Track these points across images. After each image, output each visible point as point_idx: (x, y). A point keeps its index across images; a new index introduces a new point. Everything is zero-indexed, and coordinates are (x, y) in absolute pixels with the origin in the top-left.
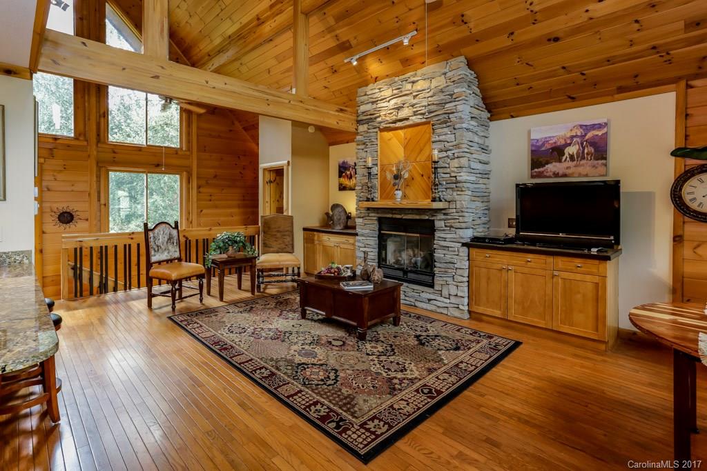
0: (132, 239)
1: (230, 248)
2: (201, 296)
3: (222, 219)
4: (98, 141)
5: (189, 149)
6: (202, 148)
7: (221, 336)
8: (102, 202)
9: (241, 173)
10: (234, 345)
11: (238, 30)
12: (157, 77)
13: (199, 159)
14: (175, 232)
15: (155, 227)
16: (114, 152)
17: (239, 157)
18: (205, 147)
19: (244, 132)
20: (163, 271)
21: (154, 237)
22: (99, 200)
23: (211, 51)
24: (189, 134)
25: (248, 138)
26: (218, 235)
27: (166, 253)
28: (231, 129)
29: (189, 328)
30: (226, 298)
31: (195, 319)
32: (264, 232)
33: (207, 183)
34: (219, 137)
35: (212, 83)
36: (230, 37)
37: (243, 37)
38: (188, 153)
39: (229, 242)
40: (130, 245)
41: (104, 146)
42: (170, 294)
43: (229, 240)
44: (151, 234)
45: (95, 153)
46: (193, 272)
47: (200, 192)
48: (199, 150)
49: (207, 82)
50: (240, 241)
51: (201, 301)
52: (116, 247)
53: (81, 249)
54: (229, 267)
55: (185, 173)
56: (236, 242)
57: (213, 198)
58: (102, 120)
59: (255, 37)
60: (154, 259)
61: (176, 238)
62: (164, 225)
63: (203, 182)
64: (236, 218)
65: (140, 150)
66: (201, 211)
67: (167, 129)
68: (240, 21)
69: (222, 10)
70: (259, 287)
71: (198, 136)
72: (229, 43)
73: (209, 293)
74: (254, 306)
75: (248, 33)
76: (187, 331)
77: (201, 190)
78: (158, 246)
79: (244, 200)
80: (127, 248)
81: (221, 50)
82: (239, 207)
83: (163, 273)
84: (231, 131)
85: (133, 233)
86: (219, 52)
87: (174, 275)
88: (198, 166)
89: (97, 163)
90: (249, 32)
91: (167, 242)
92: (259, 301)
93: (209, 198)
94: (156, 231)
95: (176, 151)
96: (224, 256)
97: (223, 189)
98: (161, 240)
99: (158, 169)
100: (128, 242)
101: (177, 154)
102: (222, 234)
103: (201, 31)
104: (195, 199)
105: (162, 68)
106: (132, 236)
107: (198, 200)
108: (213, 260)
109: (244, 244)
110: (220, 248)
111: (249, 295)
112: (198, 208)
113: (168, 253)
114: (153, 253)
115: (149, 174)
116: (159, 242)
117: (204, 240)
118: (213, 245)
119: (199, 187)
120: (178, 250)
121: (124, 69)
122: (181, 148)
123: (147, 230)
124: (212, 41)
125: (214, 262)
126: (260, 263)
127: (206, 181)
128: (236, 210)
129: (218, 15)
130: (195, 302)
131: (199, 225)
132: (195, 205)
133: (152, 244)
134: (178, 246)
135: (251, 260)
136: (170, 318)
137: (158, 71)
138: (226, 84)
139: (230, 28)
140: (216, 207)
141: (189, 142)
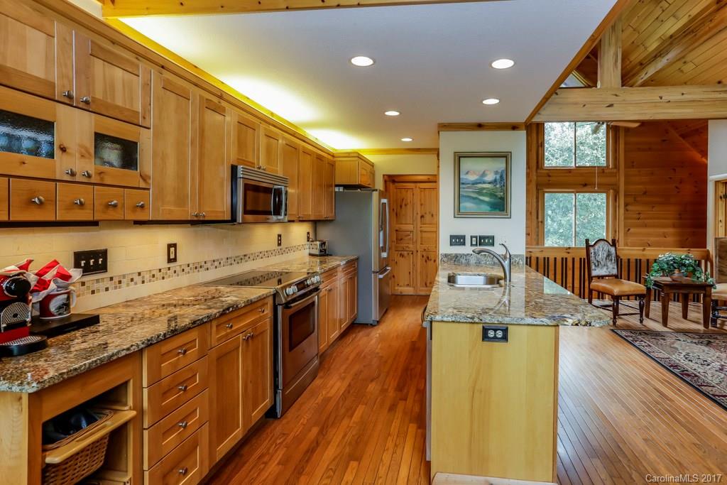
0: (569, 253)
1: (676, 271)
2: (641, 316)
3: (652, 239)
4: (537, 167)
5: (616, 166)
6: (630, 164)
7: (678, 361)
8: (540, 220)
9: (677, 187)
10: (698, 374)
11: (685, 25)
12: (611, 106)
13: (626, 176)
14: (613, 250)
15: (595, 244)
16: (549, 176)
17: (674, 170)
18: (633, 162)
19: (681, 139)
20: (604, 285)
21: (595, 253)
22: (537, 218)
23: (645, 58)
24: (616, 151)
25: (688, 145)
26: (660, 256)
27: (605, 269)
28: (664, 138)
29: (637, 344)
30: (669, 324)
31: (640, 337)
32: (720, 257)
33: (635, 200)
34: (650, 149)
35: (665, 98)
36: (671, 36)
37: (692, 31)
38: (615, 170)
39: (675, 265)
40: (566, 259)
41: (542, 171)
42: (611, 309)
43: (674, 262)
44: (592, 250)
45: (535, 178)
46: (634, 291)
47: (627, 210)
48: (626, 167)
49: (661, 98)
50: (690, 265)
51: (641, 322)
52: (555, 259)
53: (530, 258)
54: (675, 291)
55: (611, 191)
56: (684, 265)
57: (642, 216)
58: (540, 148)
59: (711, 25)
60: (594, 273)
61: (614, 255)
62: (603, 242)
63: (630, 200)
64: (670, 239)
65: (570, 172)
66: (629, 230)
67: (582, 148)
68: (689, 14)
69: (663, 11)
70: (714, 321)
71: (625, 151)
72: (671, 44)
73: (647, 316)
74: (712, 341)
75: (701, 24)
76: (634, 346)
77: (629, 208)
78: (598, 262)
79: (681, 218)
80: (564, 261)
81: (658, 54)
82: (674, 226)
83: (604, 288)
84: (664, 141)
85: (569, 248)
86: (655, 57)
87: (616, 290)
88: (626, 183)
89: (537, 186)
90: (703, 23)
91: (606, 259)
92: (719, 337)
93: (638, 216)
94: (596, 247)
95: (602, 170)
96: (668, 279)
97: (653, 207)
98: (600, 256)
99: (585, 189)
100: (565, 255)
101: (603, 172)
102: (665, 255)
103: (633, 42)
104: (622, 218)
105: (616, 95)
106: (568, 251)
107: (625, 218)
108: (655, 281)
109: (694, 269)
110: (663, 270)
111: (701, 328)
112: (625, 227)
113: (607, 269)
114: (593, 267)
115: (577, 194)
116: (599, 258)
117: (637, 260)
118: (656, 267)
119: (626, 205)
120: (616, 267)
121: (584, 106)
122: (608, 166)
123: (588, 246)
124: (646, 48)
125: (656, 284)
126: (716, 293)
127: (635, 198)
128: (671, 230)
129: (657, 18)
130: (634, 321)
131: (626, 244)
132: (622, 224)
133: (592, 259)
134: (616, 264)
135: (706, 288)
136: (612, 330)
137: (612, 99)
138: (683, 94)
139: (672, 27)
140: (646, 226)
141: (616, 159)
